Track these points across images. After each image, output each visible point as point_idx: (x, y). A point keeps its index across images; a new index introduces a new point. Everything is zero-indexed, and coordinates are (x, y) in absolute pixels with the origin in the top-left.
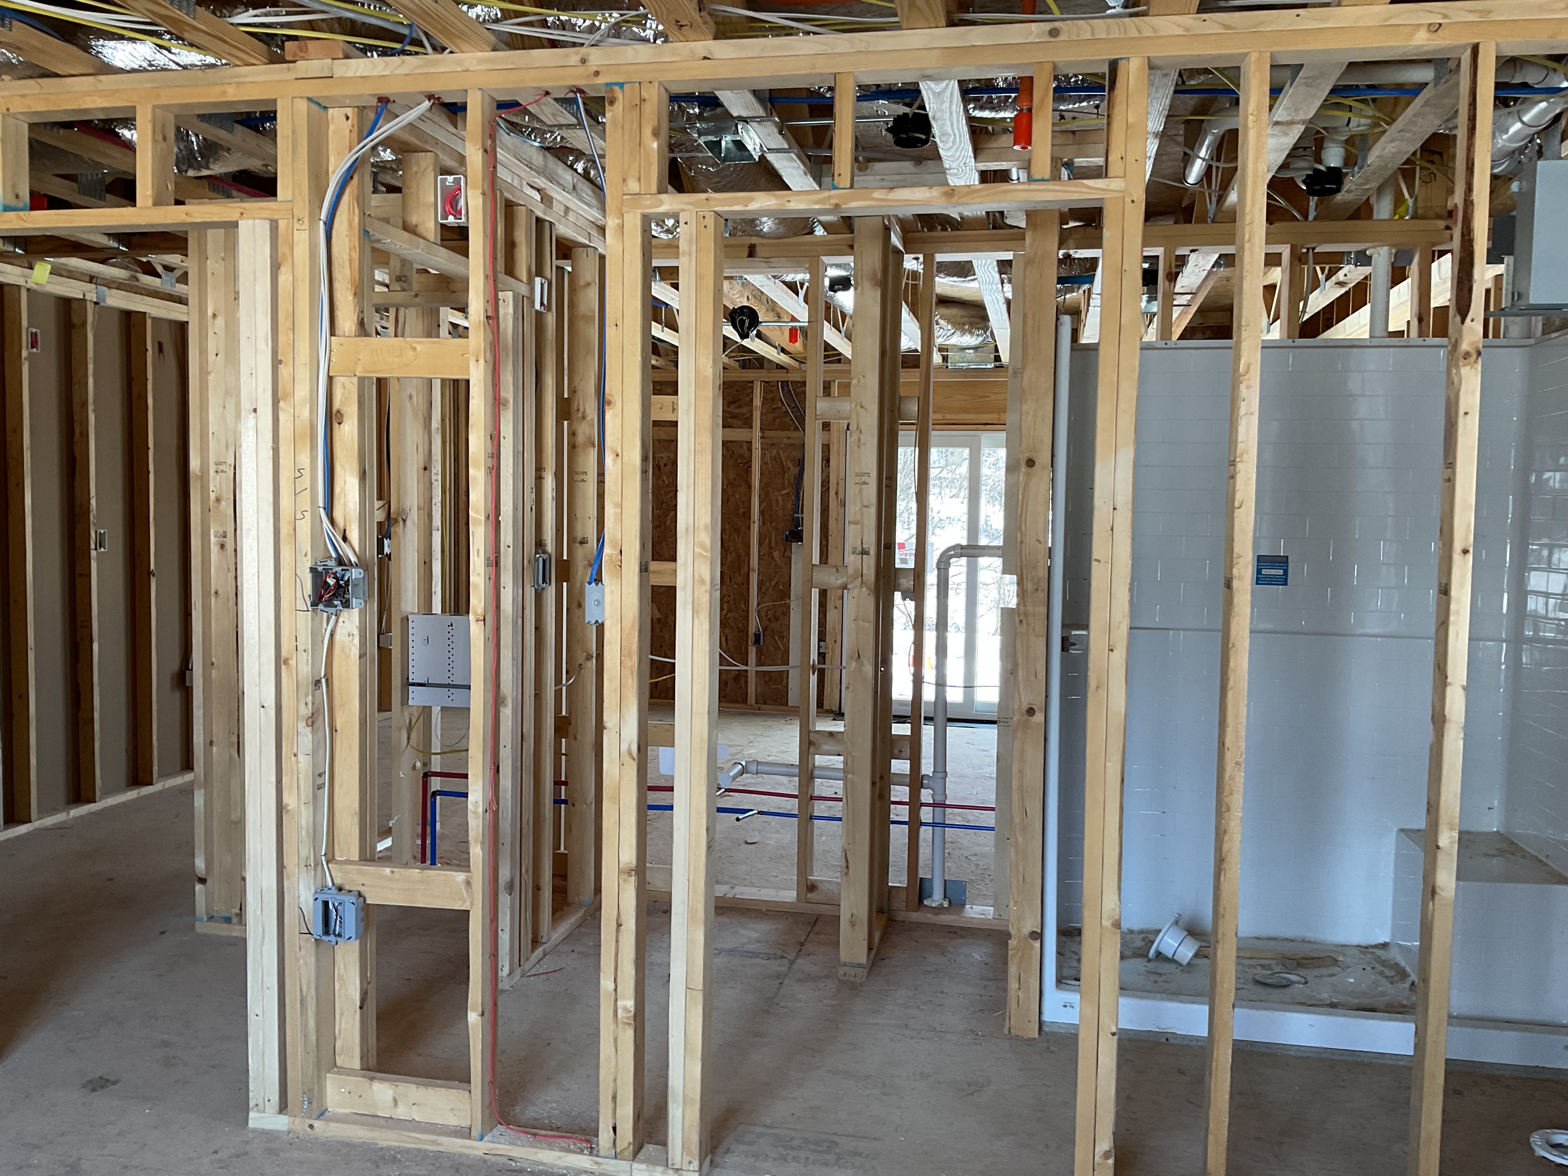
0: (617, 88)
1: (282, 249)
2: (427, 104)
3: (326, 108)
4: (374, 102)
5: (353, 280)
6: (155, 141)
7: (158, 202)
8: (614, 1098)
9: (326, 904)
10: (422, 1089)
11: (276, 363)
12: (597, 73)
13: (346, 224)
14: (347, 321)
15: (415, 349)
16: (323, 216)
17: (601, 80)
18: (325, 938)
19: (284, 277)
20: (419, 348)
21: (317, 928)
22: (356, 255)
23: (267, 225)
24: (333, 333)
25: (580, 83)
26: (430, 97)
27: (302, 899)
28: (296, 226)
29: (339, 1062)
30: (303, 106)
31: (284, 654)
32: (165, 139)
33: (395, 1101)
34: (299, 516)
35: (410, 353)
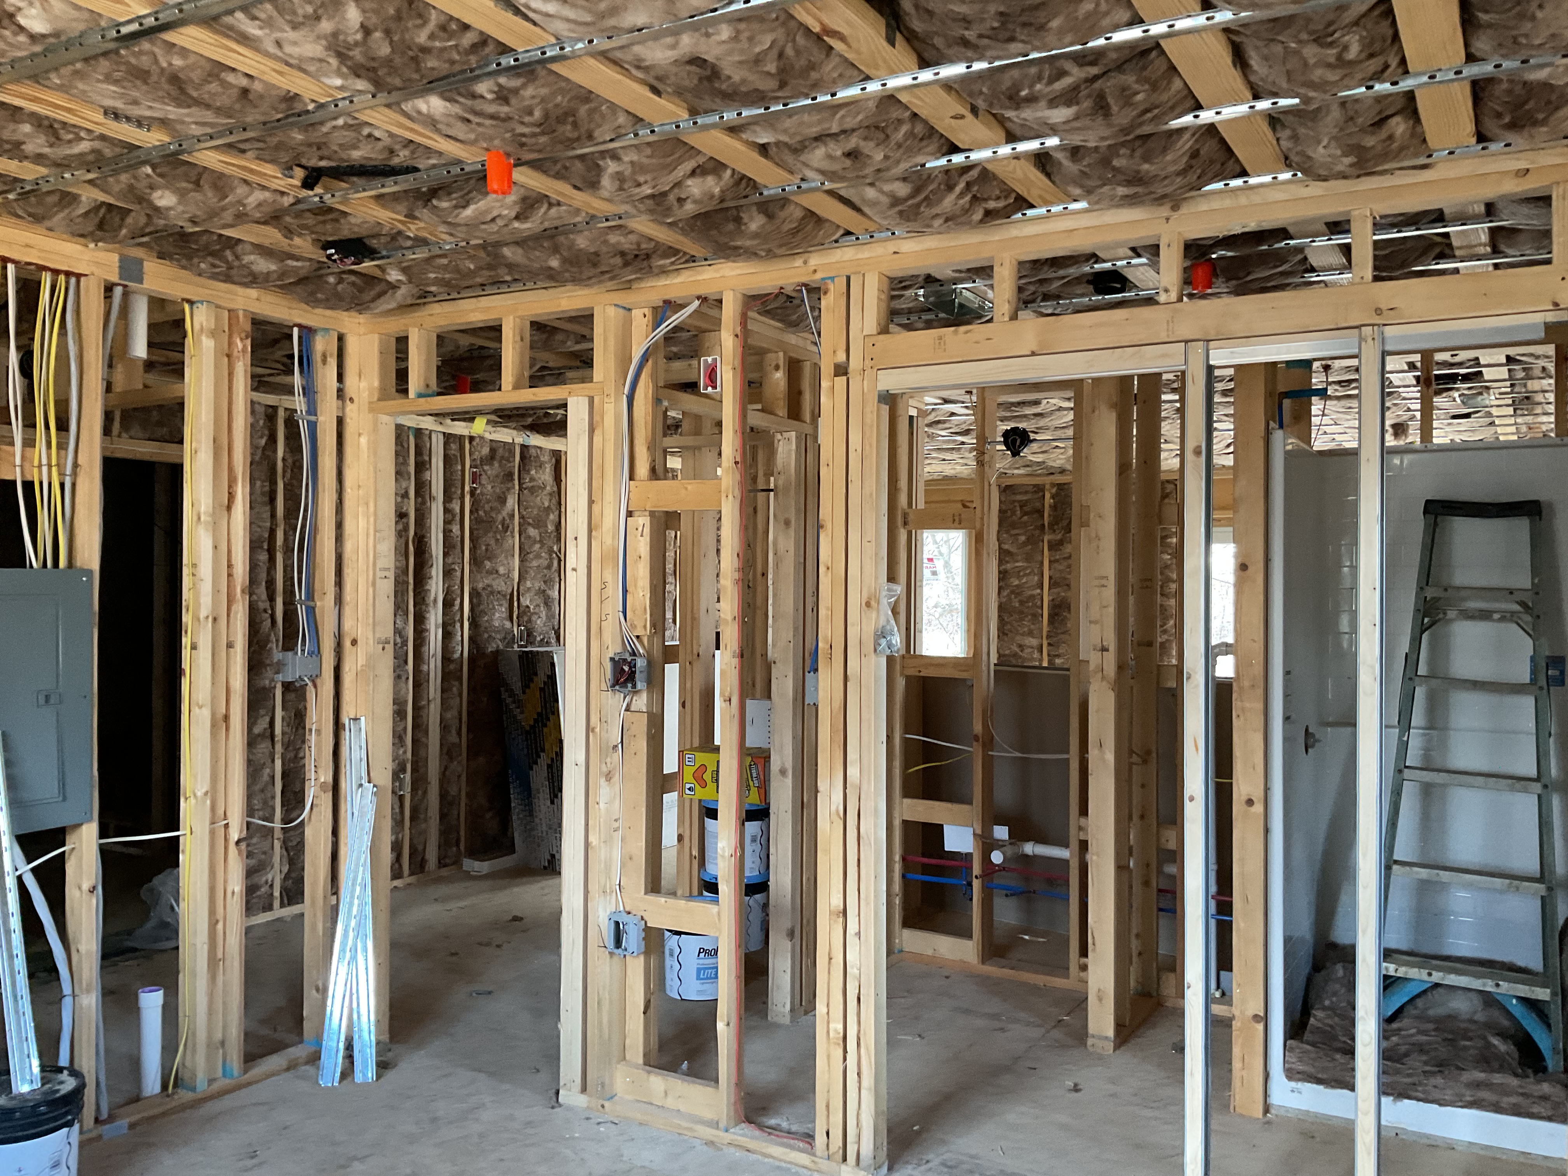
0: (829, 281)
1: (596, 418)
2: (697, 303)
3: (630, 310)
4: (661, 304)
5: (646, 437)
6: (515, 342)
7: (517, 386)
8: (828, 1106)
9: (617, 924)
10: (686, 1084)
11: (591, 502)
12: (815, 271)
13: (643, 395)
14: (643, 469)
15: (686, 489)
16: (626, 391)
17: (819, 276)
18: (616, 951)
19: (597, 439)
20: (689, 487)
21: (610, 943)
22: (650, 418)
23: (586, 400)
24: (631, 478)
25: (804, 279)
26: (698, 298)
27: (601, 919)
28: (606, 400)
29: (628, 1057)
30: (611, 311)
31: (592, 724)
32: (522, 340)
33: (666, 1093)
34: (604, 618)
35: (683, 491)
